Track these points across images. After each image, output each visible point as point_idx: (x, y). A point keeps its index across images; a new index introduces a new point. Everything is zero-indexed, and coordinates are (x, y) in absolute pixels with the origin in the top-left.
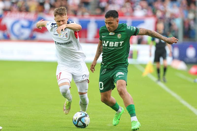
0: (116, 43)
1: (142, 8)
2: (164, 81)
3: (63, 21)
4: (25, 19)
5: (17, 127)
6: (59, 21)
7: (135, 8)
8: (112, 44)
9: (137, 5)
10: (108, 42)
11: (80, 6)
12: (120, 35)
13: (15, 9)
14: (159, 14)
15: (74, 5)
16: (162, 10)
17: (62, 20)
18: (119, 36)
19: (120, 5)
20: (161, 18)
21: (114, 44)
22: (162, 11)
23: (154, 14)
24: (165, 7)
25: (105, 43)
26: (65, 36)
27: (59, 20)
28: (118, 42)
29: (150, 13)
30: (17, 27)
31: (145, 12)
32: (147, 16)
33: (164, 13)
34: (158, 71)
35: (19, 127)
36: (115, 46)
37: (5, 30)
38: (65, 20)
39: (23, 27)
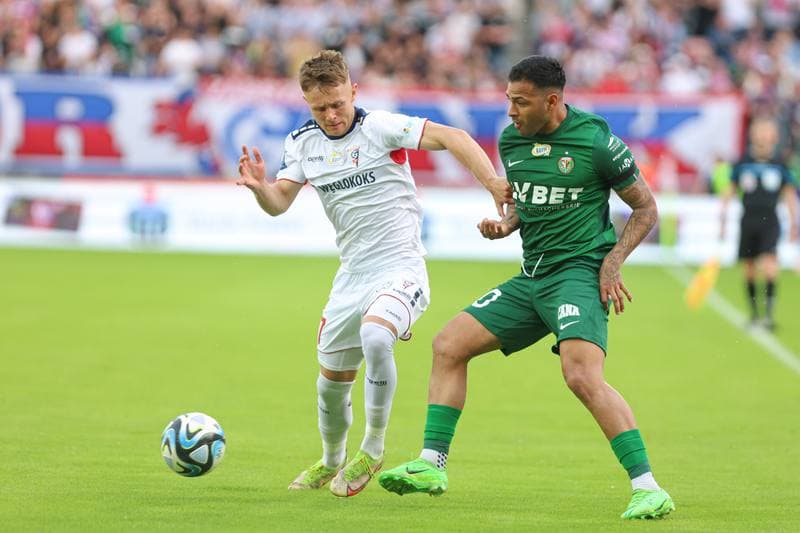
0: (554, 190)
1: (694, 64)
2: (772, 328)
3: (335, 106)
4: (276, 102)
5: (248, 489)
6: (323, 109)
7: (666, 65)
8: (540, 195)
9: (676, 51)
10: (527, 186)
11: (468, 59)
12: (569, 159)
13: (238, 67)
14: (753, 86)
15: (450, 52)
16: (763, 70)
17: (332, 102)
18: (564, 164)
19: (613, 52)
20: (761, 101)
21: (548, 196)
22: (763, 76)
23: (737, 87)
24: (774, 58)
25: (518, 189)
26: (350, 159)
27: (322, 105)
28: (563, 190)
29: (722, 82)
30: (246, 135)
31: (702, 77)
32: (710, 92)
33: (772, 81)
34: (752, 290)
35: (256, 490)
36: (550, 203)
37: (204, 144)
38: (342, 103)
39: (267, 131)
